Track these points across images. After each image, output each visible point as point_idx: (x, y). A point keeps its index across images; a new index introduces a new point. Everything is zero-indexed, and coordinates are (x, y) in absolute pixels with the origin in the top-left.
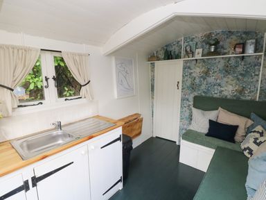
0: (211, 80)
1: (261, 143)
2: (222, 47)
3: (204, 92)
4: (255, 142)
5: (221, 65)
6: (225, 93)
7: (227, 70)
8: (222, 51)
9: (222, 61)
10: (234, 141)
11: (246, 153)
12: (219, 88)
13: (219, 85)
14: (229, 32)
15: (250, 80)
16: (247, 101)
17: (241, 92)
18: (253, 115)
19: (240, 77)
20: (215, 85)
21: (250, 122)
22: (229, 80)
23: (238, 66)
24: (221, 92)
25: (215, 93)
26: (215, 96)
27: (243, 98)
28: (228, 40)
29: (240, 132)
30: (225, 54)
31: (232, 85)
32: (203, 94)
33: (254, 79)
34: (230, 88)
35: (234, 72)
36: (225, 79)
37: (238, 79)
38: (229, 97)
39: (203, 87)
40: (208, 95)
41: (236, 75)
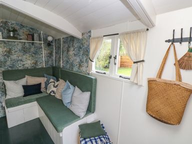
0: (14, 57)
1: (57, 86)
2: (18, 34)
3: (10, 67)
4: (54, 87)
5: (20, 47)
6: (27, 66)
7: (25, 50)
8: (18, 37)
9: (20, 44)
10: (41, 92)
11: (52, 94)
12: (22, 62)
13: (21, 60)
14: (21, 25)
15: (39, 56)
16: (40, 68)
17: (36, 63)
18: (45, 75)
19: (33, 55)
20: (18, 61)
21: (46, 79)
22: (27, 57)
23: (31, 48)
24: (23, 65)
25: (19, 66)
26: (20, 68)
27: (38, 67)
28: (21, 30)
29: (43, 86)
30: (21, 39)
31: (29, 60)
32: (10, 69)
33: (41, 56)
34: (29, 62)
35: (29, 52)
36: (24, 57)
37: (32, 56)
38: (29, 68)
39: (8, 63)
40: (14, 69)
41: (30, 54)
